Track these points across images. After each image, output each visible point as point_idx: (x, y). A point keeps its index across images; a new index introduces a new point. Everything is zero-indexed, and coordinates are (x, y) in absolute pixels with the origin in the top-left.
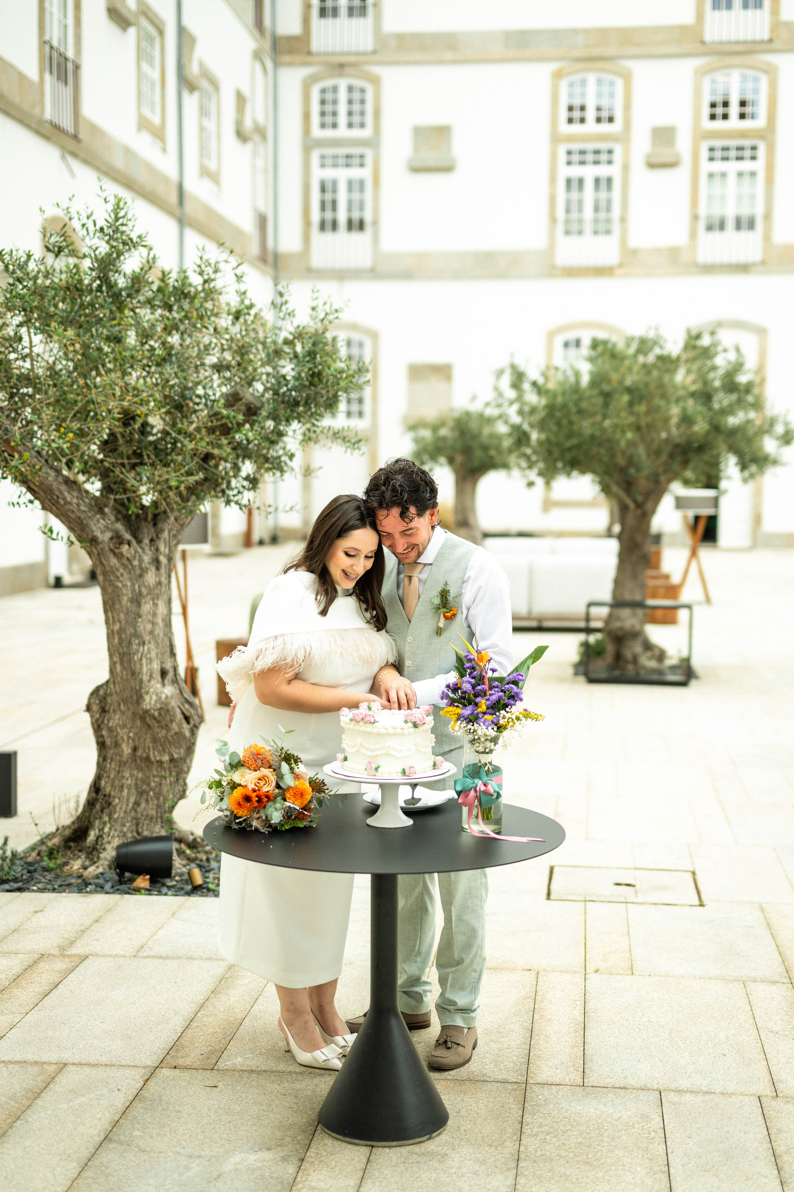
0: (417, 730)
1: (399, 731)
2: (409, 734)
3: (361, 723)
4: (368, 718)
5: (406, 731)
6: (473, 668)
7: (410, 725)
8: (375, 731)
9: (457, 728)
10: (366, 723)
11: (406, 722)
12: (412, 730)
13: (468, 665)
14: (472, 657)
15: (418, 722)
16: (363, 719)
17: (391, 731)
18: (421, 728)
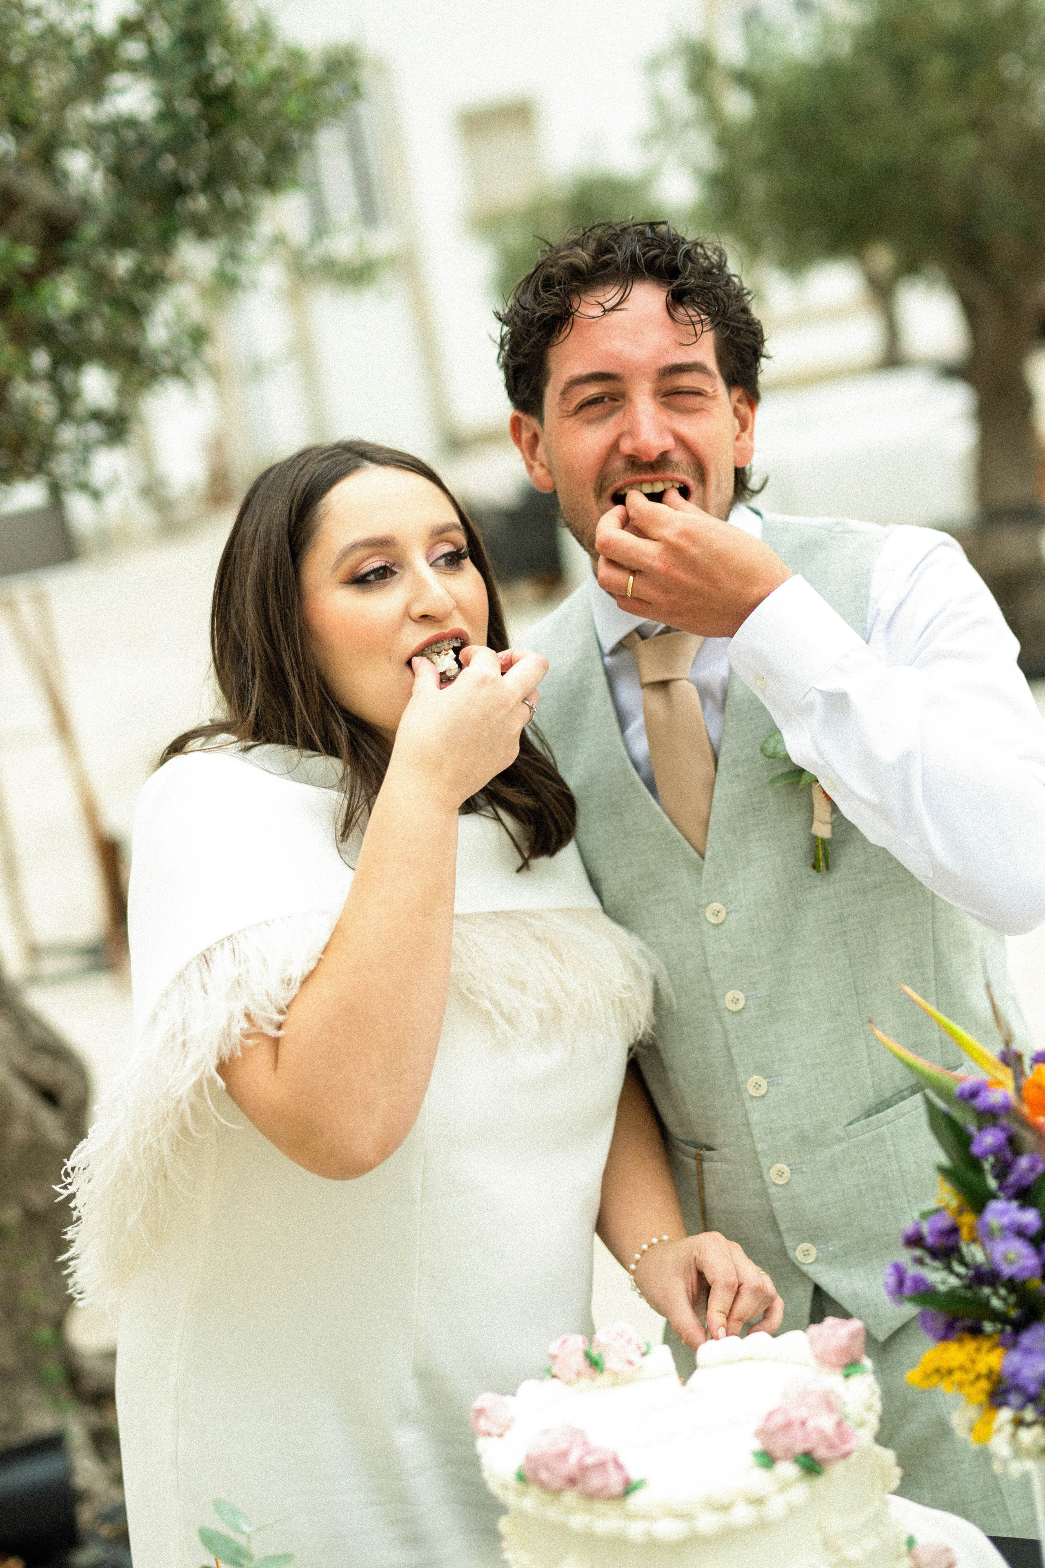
0: (820, 1483)
1: (742, 1515)
2: (793, 1511)
3: (570, 1497)
4: (595, 1481)
5: (776, 1507)
6: (1013, 1144)
7: (788, 1470)
8: (636, 1530)
9: (1000, 1445)
10: (592, 1496)
11: (768, 1459)
12: (800, 1492)
13: (988, 1139)
14: (995, 1097)
15: (821, 1452)
16: (572, 1481)
17: (707, 1523)
18: (837, 1471)
